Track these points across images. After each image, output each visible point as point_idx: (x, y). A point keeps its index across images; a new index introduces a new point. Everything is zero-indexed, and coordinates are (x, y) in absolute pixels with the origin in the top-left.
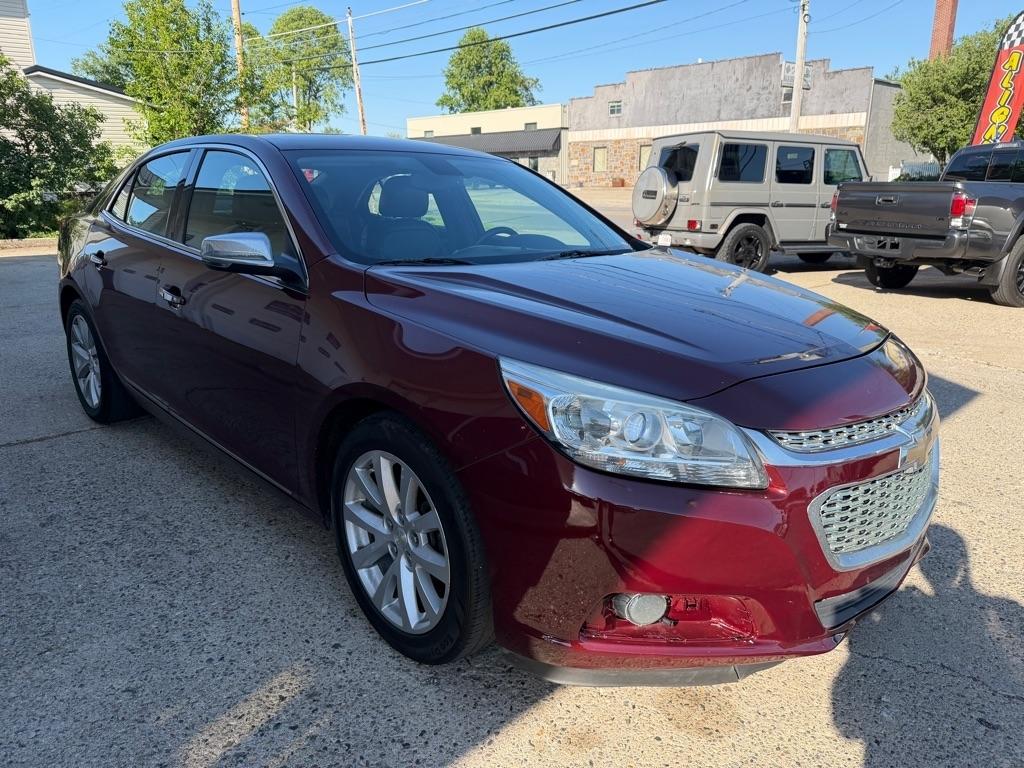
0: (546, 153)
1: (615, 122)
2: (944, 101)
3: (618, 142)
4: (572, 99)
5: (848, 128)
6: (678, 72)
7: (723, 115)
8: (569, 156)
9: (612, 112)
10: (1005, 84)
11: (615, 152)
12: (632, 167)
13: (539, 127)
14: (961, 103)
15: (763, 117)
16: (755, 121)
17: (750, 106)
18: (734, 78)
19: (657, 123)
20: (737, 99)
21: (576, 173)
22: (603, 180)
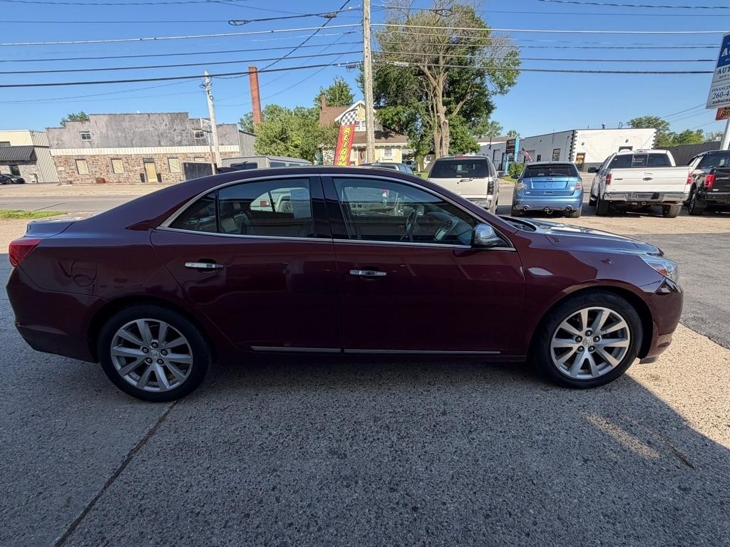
0: (24, 162)
1: (88, 144)
2: (275, 142)
3: (94, 156)
4: (48, 128)
5: (232, 153)
6: (127, 117)
7: (162, 143)
8: (55, 164)
9: (84, 138)
10: (345, 139)
11: (93, 162)
12: (108, 171)
13: (12, 144)
14: (282, 143)
15: (186, 145)
16: (182, 147)
17: (177, 139)
18: (164, 124)
19: (120, 146)
20: (169, 135)
21: (64, 175)
22: (88, 179)
